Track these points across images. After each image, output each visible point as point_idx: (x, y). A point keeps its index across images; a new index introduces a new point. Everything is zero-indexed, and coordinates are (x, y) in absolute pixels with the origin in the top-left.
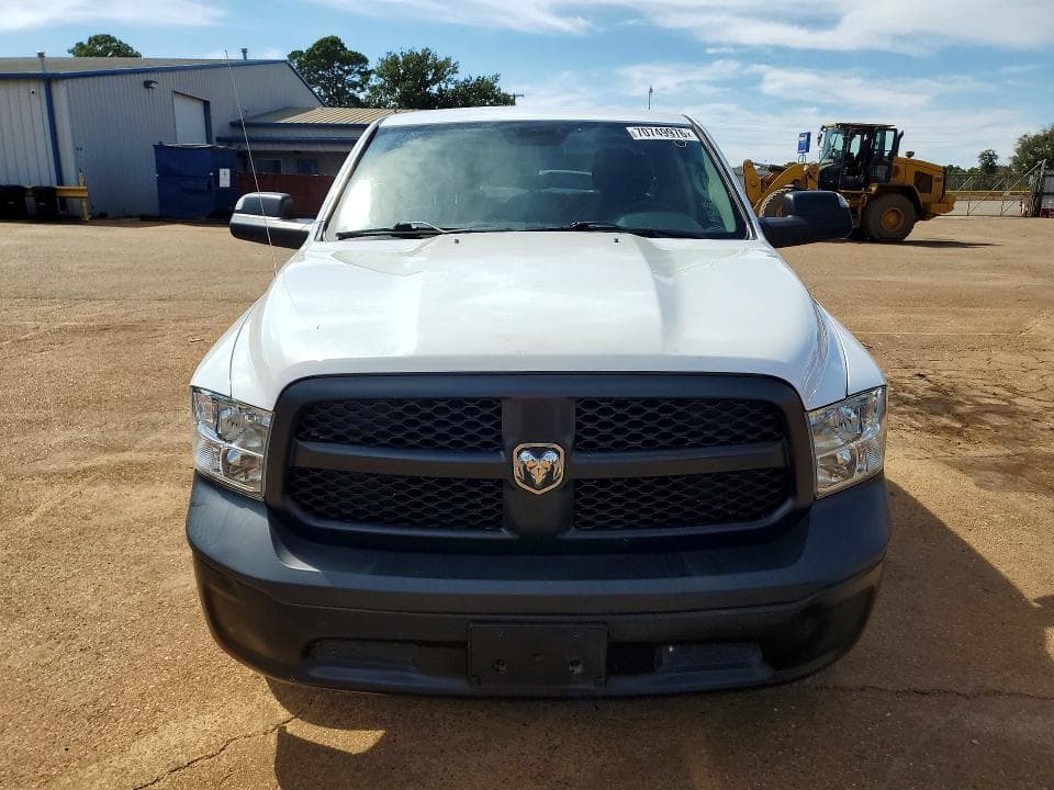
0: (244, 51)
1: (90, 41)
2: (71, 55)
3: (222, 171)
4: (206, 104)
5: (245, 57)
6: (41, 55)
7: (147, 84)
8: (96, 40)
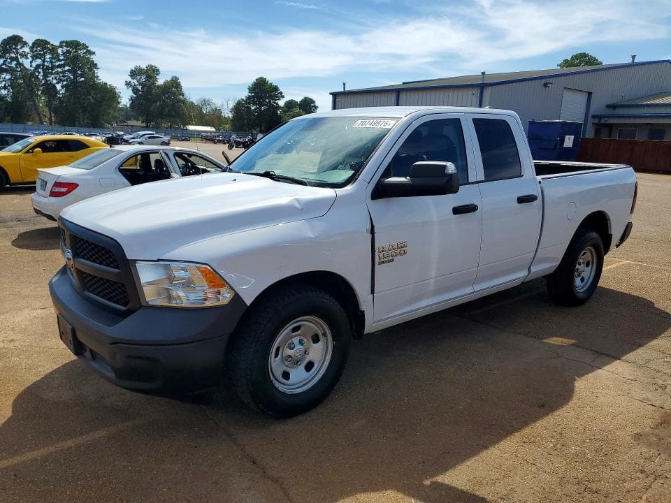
0: (634, 57)
1: (572, 57)
2: (559, 68)
3: (567, 137)
4: (590, 94)
5: (633, 61)
6: (483, 73)
7: (545, 85)
8: (576, 57)
